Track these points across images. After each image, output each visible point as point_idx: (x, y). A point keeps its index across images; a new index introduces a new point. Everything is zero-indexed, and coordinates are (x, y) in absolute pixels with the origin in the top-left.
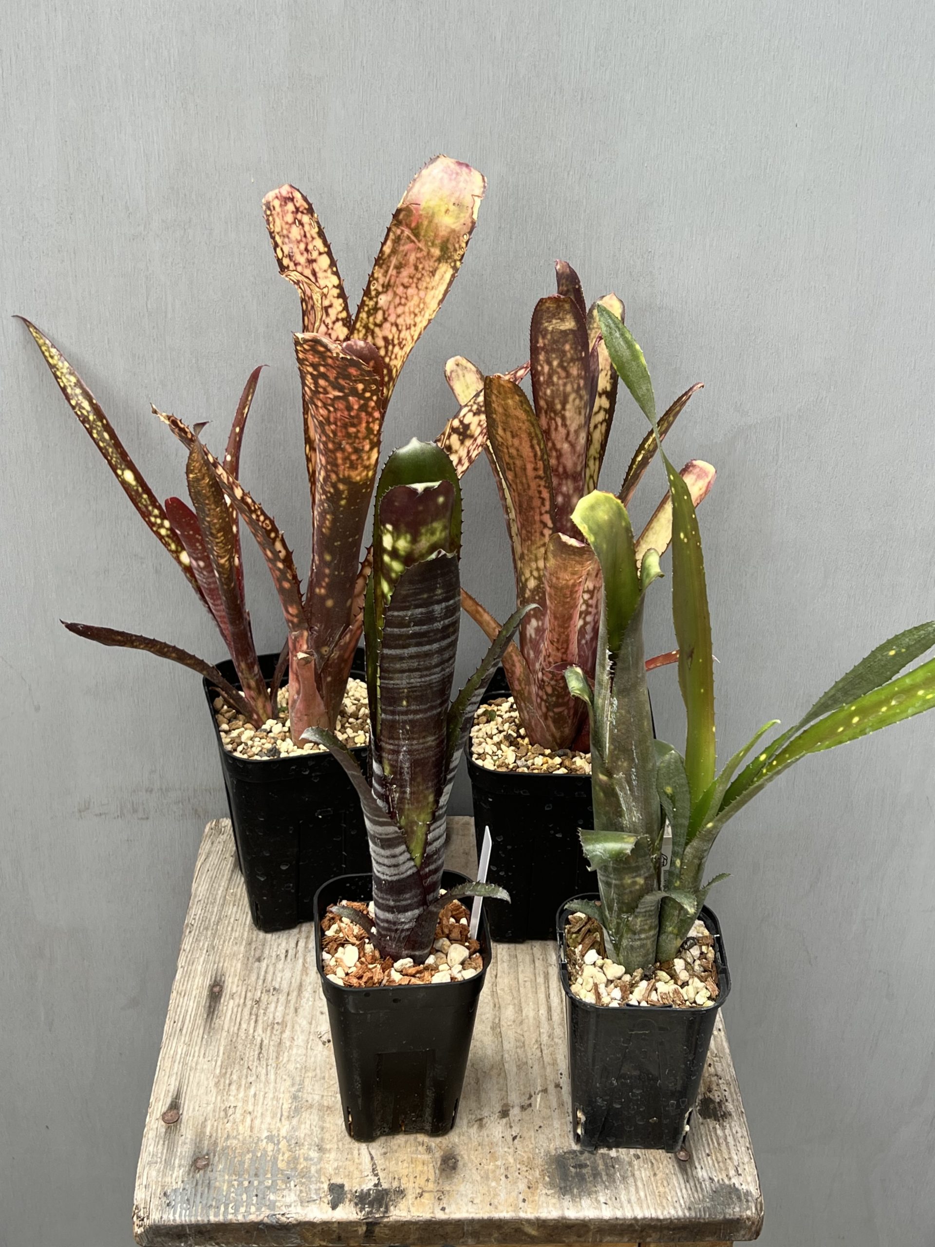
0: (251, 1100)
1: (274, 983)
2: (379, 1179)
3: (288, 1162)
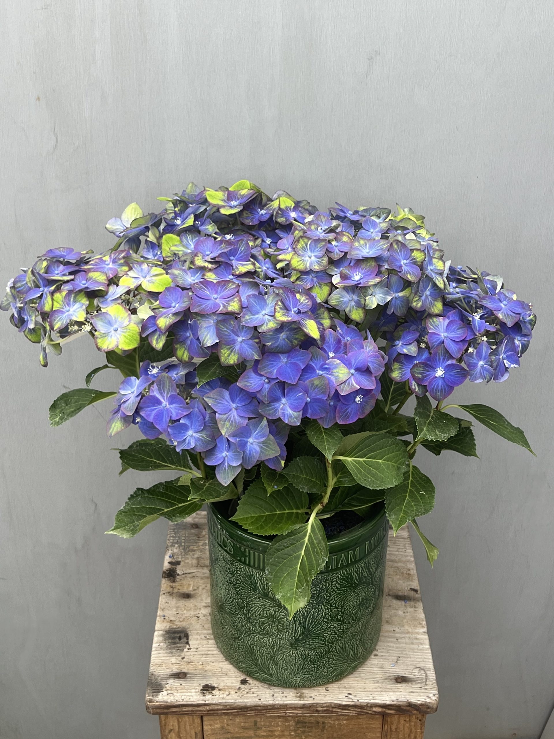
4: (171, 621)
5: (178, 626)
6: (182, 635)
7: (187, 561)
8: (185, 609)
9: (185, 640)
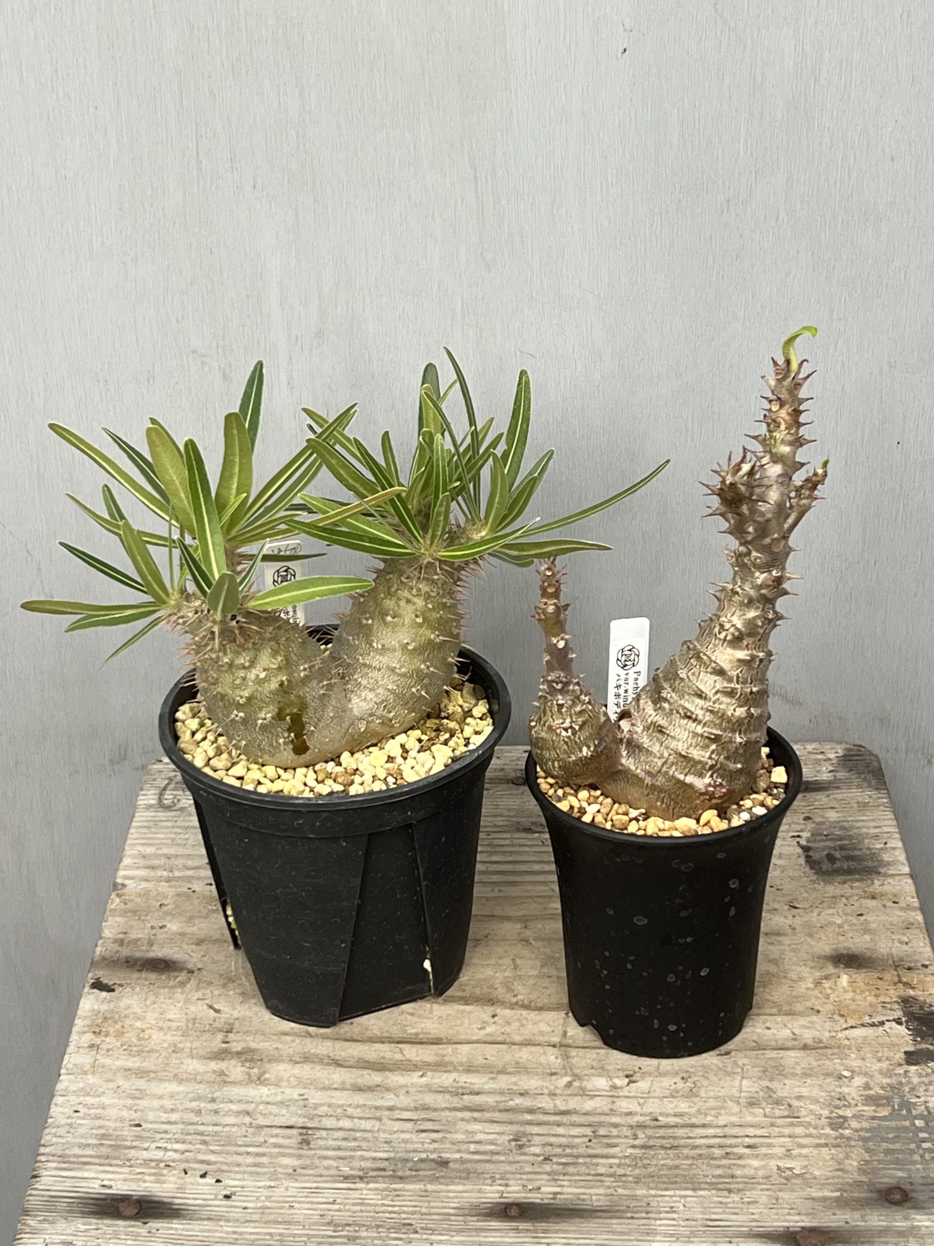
0: (764, 1150)
1: (499, 1142)
2: (888, 1021)
3: (878, 1106)
4: (873, 898)
5: (846, 886)
6: (826, 866)
7: (884, 1065)
8: (840, 926)
9: (816, 856)
